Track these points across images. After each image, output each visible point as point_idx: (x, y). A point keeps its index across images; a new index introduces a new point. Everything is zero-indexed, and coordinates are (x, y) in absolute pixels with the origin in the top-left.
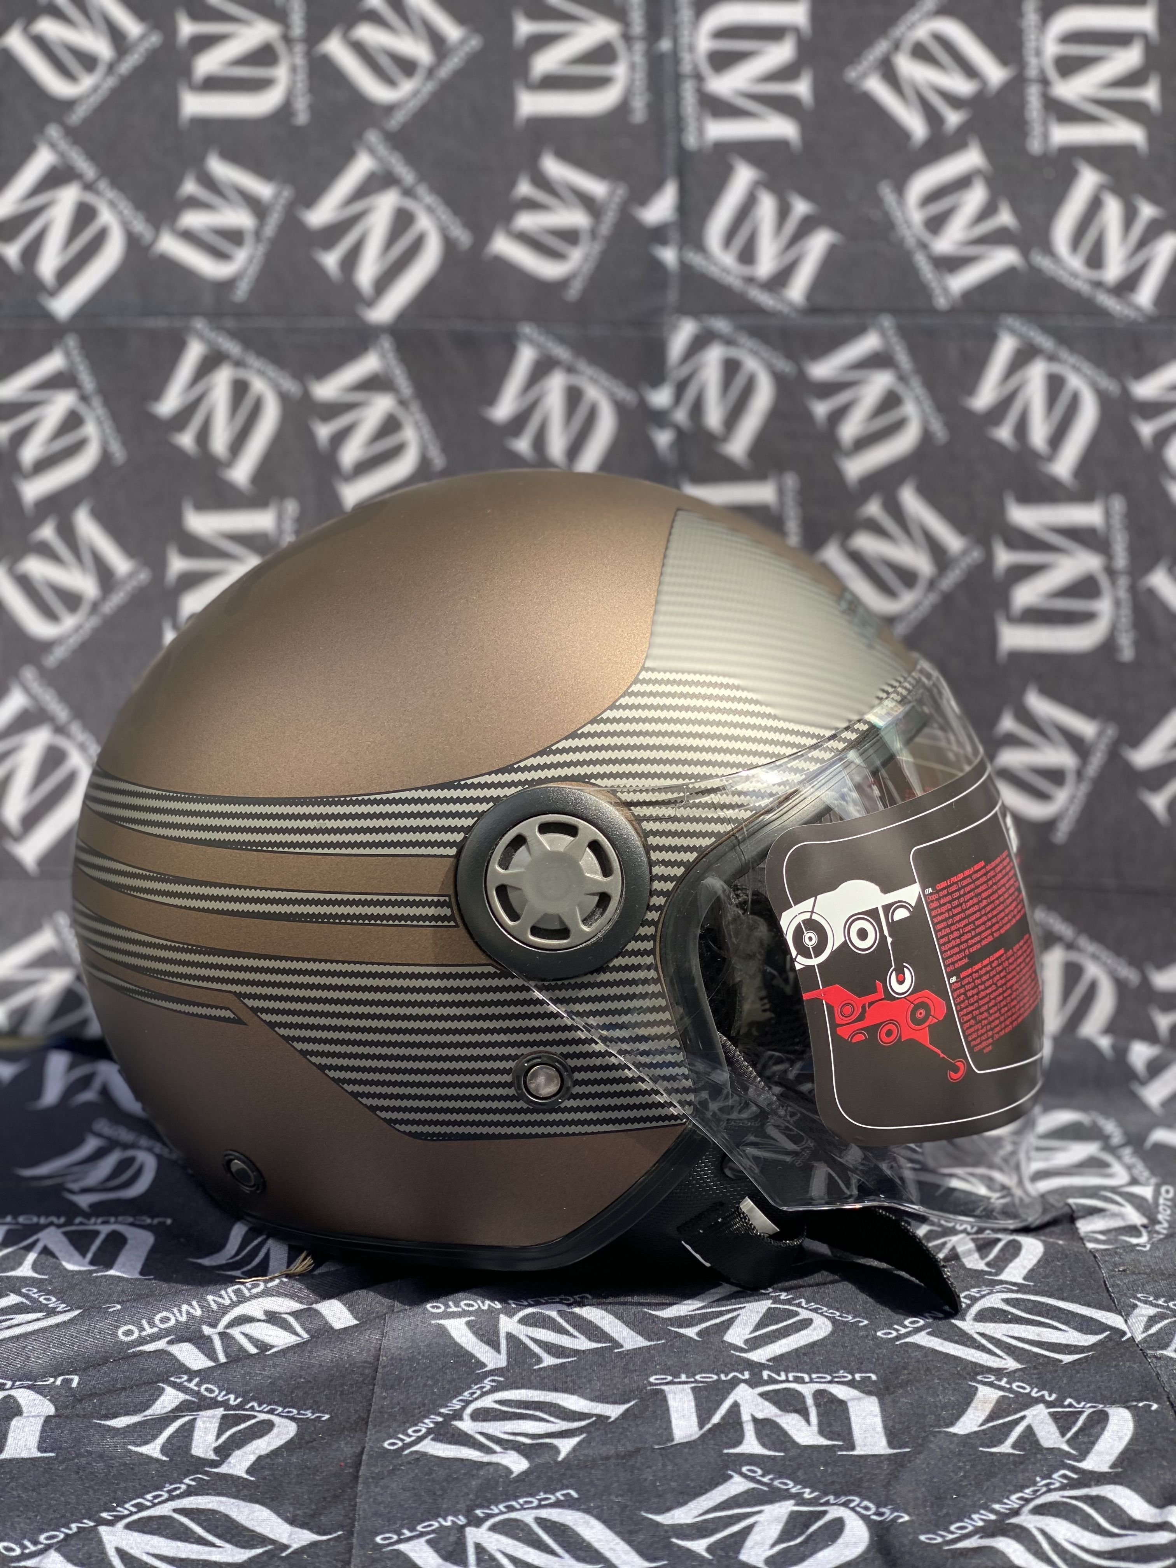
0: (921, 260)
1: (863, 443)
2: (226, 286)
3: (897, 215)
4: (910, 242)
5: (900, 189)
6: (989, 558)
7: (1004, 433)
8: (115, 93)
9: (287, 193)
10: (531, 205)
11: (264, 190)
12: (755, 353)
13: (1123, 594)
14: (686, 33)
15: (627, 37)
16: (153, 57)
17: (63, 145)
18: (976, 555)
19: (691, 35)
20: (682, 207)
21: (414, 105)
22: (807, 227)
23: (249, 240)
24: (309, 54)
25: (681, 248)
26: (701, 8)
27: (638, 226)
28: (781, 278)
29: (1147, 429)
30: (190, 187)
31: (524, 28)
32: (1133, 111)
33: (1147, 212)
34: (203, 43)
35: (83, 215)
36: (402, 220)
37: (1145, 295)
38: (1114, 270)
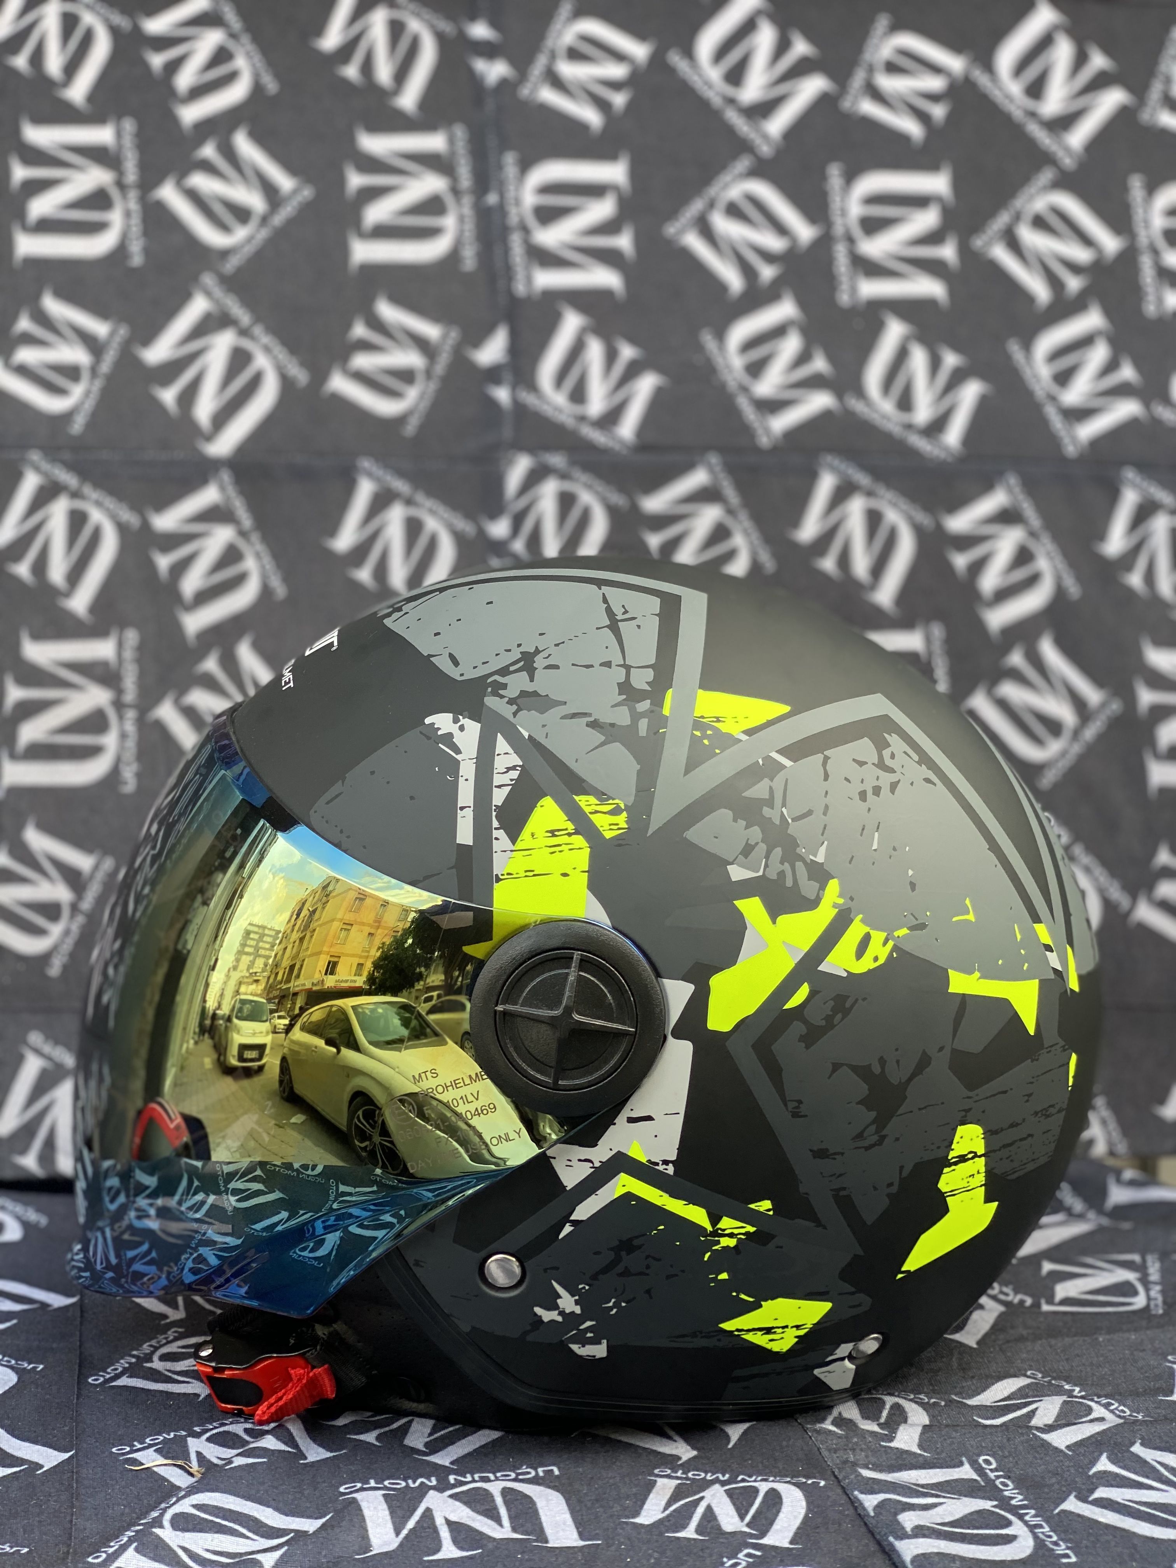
0: (743, 403)
2: (63, 419)
3: (719, 361)
4: (732, 386)
5: (720, 335)
7: (828, 564)
9: (123, 331)
10: (365, 346)
11: (100, 328)
12: (589, 487)
14: (512, 188)
15: (455, 191)
19: (517, 190)
20: (514, 349)
21: (249, 250)
22: (633, 371)
23: (85, 375)
24: (143, 200)
25: (514, 388)
26: (525, 165)
27: (472, 367)
28: (611, 418)
29: (960, 561)
30: (24, 324)
31: (355, 180)
32: (934, 268)
33: (951, 360)
34: (37, 187)
36: (239, 359)
37: (953, 436)
38: (923, 413)
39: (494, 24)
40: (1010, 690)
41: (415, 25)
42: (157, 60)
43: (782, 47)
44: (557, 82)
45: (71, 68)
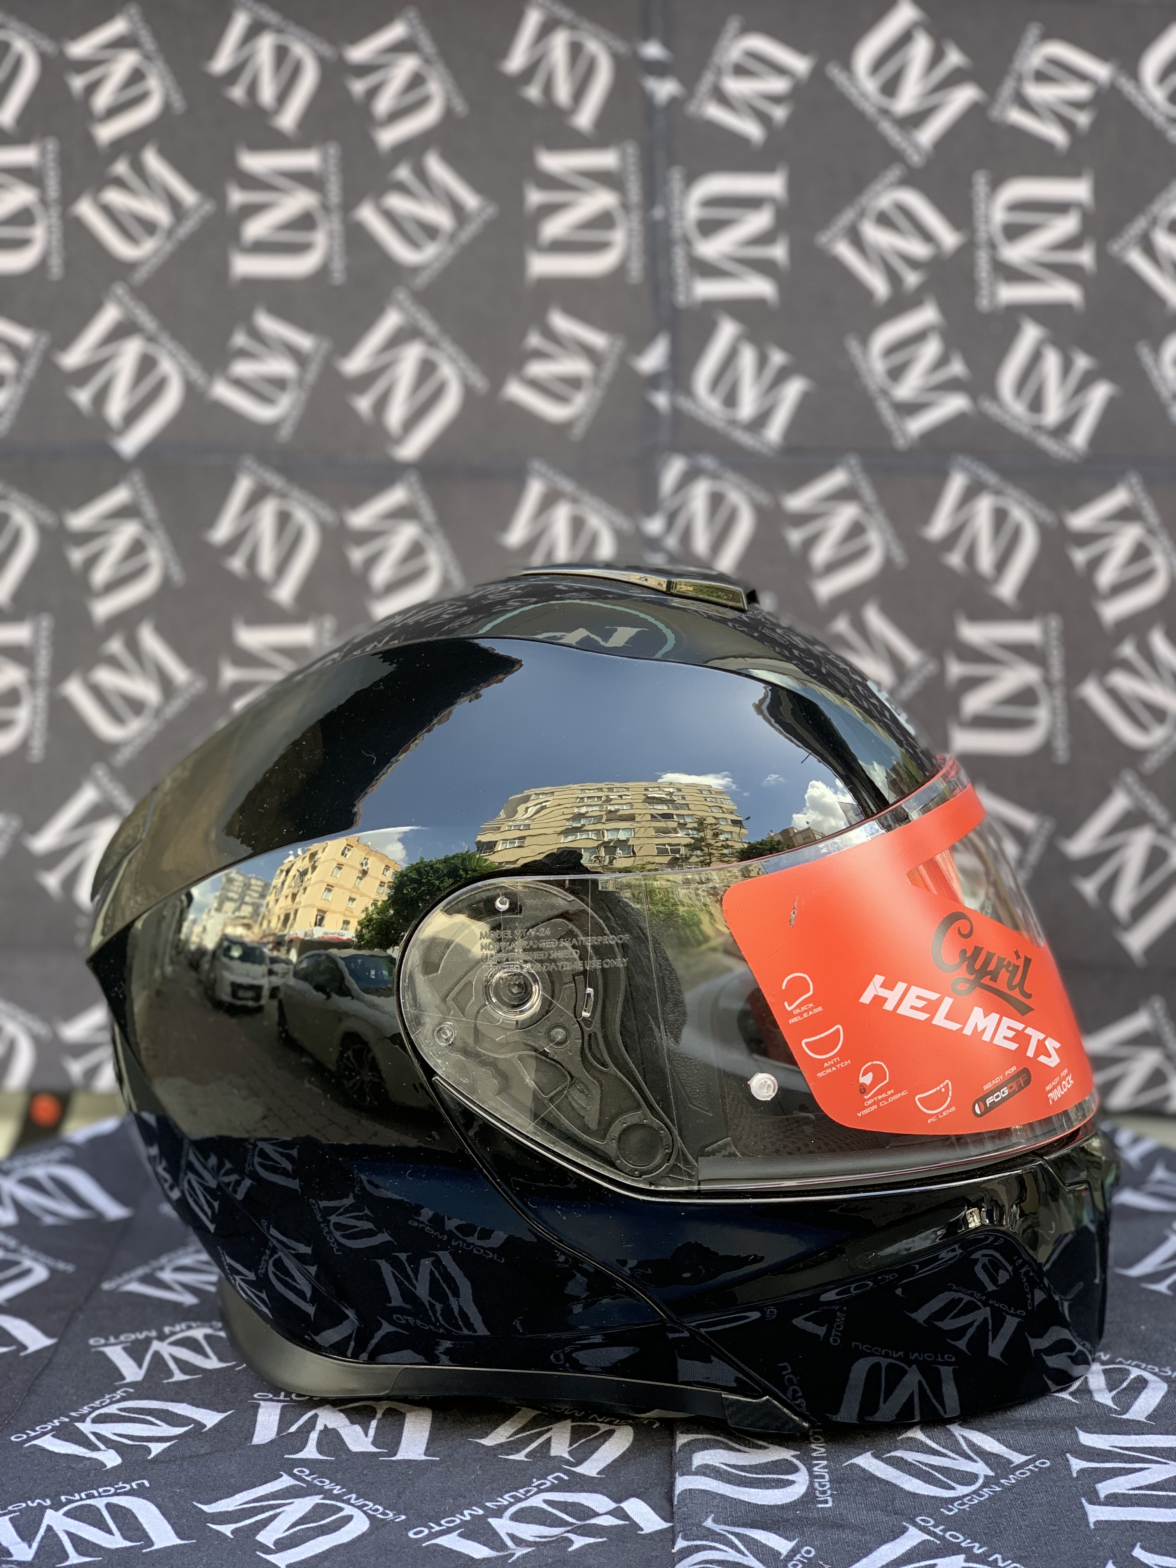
0: (883, 406)
1: (833, 567)
2: (273, 427)
3: (863, 366)
4: (874, 391)
5: (865, 341)
6: (942, 670)
7: (955, 559)
8: (174, 255)
9: (326, 345)
10: (539, 355)
11: (304, 341)
12: (737, 487)
13: (1059, 701)
14: (676, 203)
15: (625, 206)
16: (207, 224)
18: (931, 667)
19: (682, 204)
20: (674, 357)
21: (438, 266)
22: (782, 376)
23: (292, 386)
24: (344, 220)
26: (690, 179)
27: (635, 374)
28: (760, 421)
29: (1080, 557)
30: (240, 339)
31: (535, 197)
32: (1070, 272)
33: (1082, 362)
34: (251, 211)
35: (146, 365)
36: (427, 369)
37: (1080, 437)
38: (1053, 414)
39: (666, 43)
40: (1121, 680)
41: (594, 47)
42: (358, 87)
43: (937, 57)
44: (722, 98)
45: (283, 96)
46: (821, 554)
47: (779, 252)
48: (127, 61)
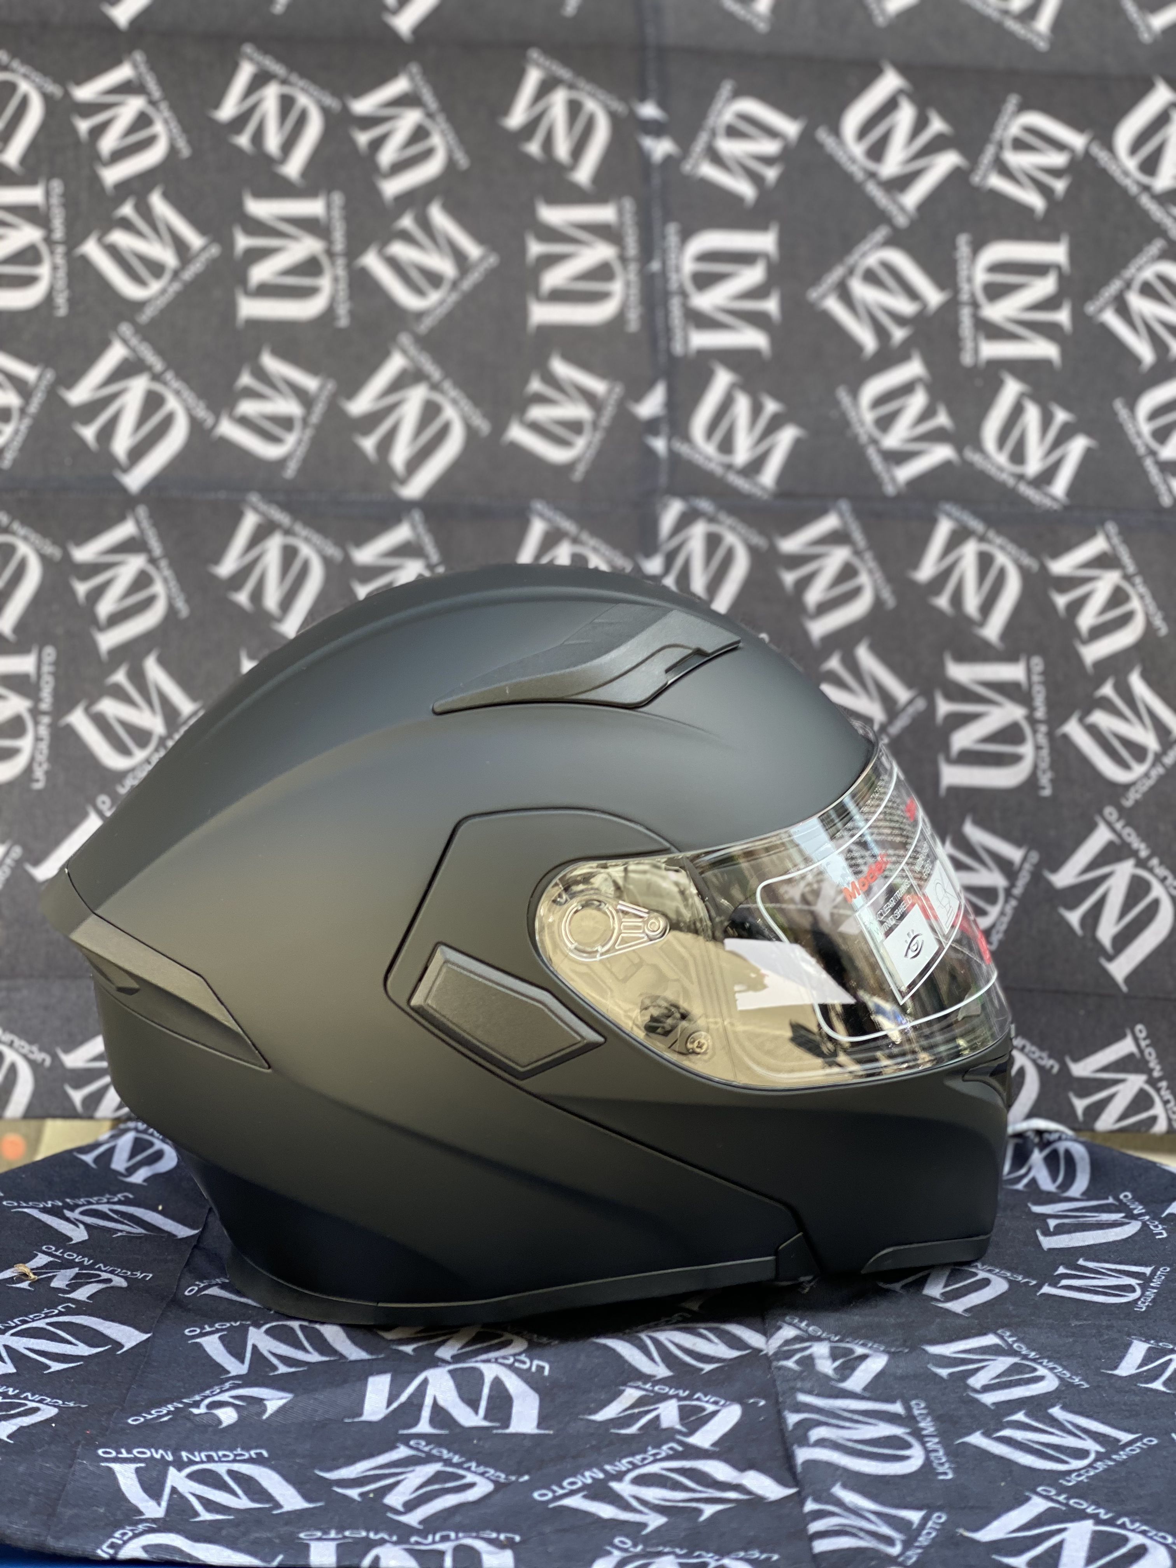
0: (872, 453)
1: (824, 608)
2: (278, 465)
3: (852, 415)
4: (863, 439)
5: (854, 393)
6: (932, 707)
7: (943, 602)
8: (179, 295)
9: (331, 386)
10: (541, 399)
11: (310, 383)
12: (732, 529)
13: (1043, 740)
14: (672, 256)
15: (623, 259)
16: (213, 266)
17: (134, 341)
18: (921, 704)
19: (677, 258)
20: (670, 404)
21: (441, 311)
22: (775, 425)
23: (298, 425)
24: (349, 266)
25: (670, 439)
26: (686, 235)
27: (634, 419)
28: (755, 466)
29: (1061, 601)
30: (246, 379)
31: (535, 248)
32: (1049, 331)
33: (1061, 416)
34: (257, 255)
35: (152, 402)
36: (430, 411)
37: (1060, 487)
38: (1034, 465)
39: (662, 104)
40: (1100, 718)
41: (591, 105)
42: (363, 138)
43: (920, 124)
44: (716, 158)
45: (288, 146)
46: (814, 596)
47: (771, 305)
48: (134, 105)
